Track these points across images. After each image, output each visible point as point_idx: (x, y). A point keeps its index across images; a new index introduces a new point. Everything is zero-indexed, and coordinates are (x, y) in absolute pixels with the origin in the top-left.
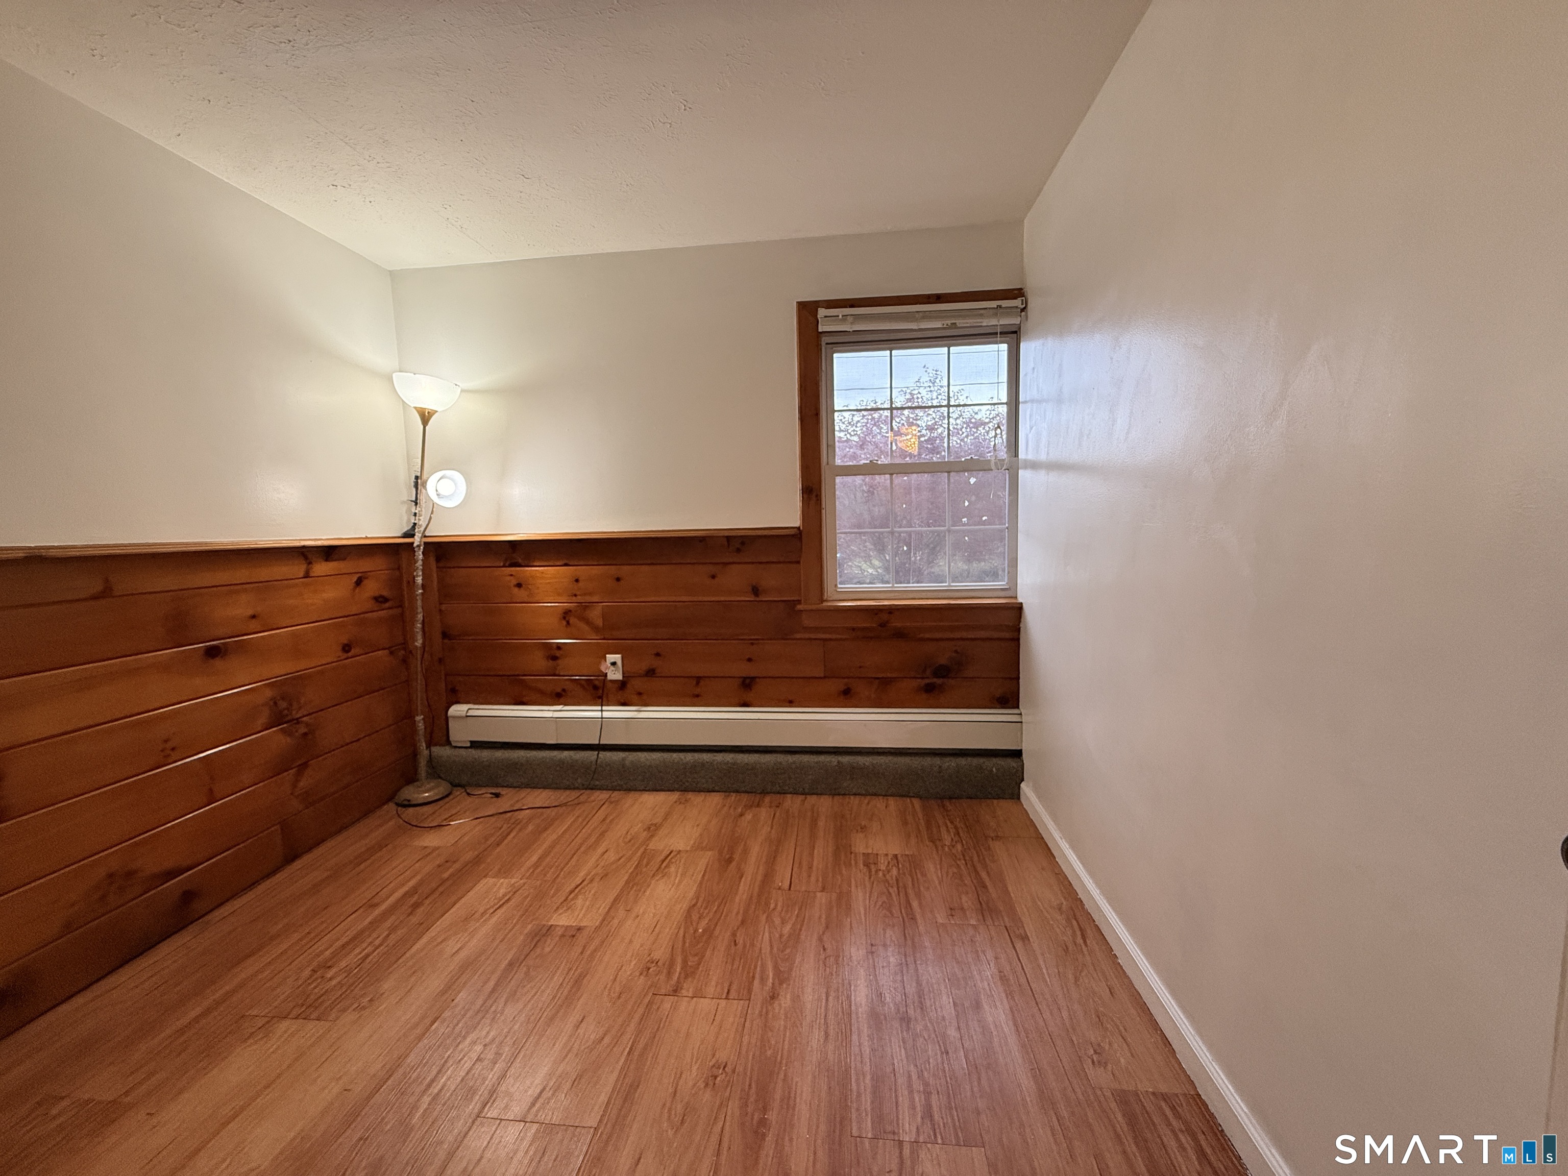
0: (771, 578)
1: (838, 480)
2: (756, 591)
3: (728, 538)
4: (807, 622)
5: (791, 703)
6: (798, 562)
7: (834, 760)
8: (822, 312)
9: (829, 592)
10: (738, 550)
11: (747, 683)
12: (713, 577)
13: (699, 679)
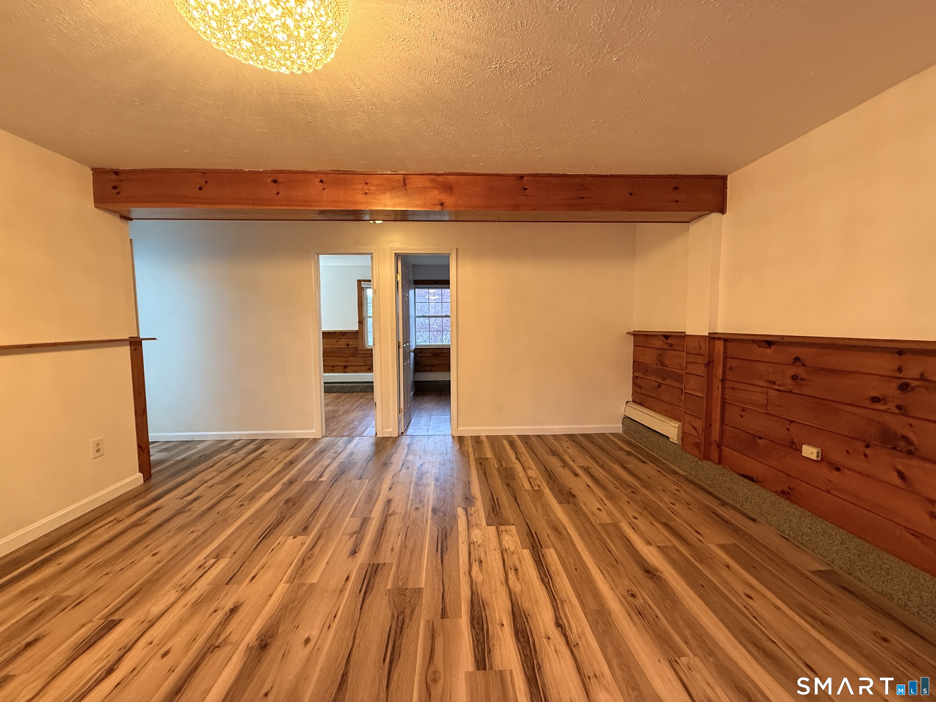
0: (352, 342)
1: (368, 319)
2: (348, 345)
3: (341, 333)
4: (360, 352)
5: (356, 372)
6: (357, 338)
7: (365, 384)
8: (362, 283)
9: (366, 346)
10: (343, 336)
11: (345, 367)
12: (337, 342)
13: (333, 366)
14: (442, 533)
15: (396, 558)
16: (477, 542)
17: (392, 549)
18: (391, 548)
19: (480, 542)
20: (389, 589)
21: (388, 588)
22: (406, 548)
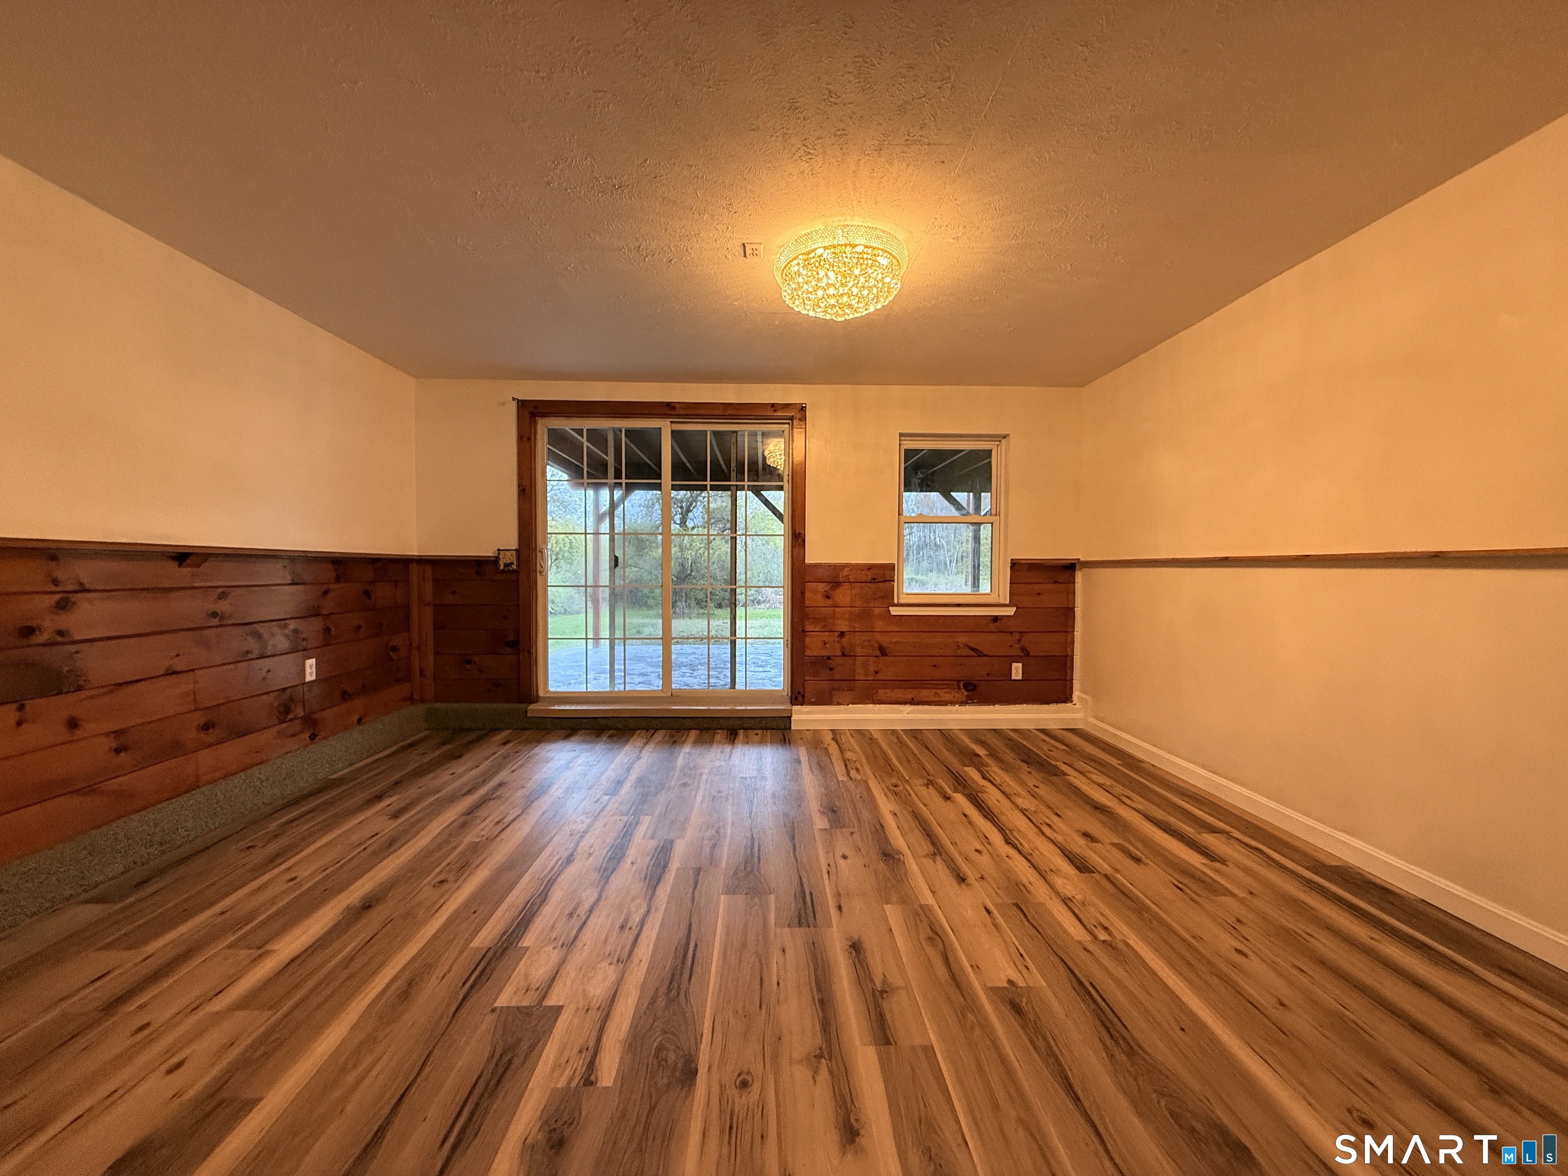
14: (679, 988)
15: (772, 936)
16: (610, 964)
17: (784, 951)
18: (787, 954)
19: (605, 964)
20: (771, 893)
21: (772, 897)
22: (756, 952)
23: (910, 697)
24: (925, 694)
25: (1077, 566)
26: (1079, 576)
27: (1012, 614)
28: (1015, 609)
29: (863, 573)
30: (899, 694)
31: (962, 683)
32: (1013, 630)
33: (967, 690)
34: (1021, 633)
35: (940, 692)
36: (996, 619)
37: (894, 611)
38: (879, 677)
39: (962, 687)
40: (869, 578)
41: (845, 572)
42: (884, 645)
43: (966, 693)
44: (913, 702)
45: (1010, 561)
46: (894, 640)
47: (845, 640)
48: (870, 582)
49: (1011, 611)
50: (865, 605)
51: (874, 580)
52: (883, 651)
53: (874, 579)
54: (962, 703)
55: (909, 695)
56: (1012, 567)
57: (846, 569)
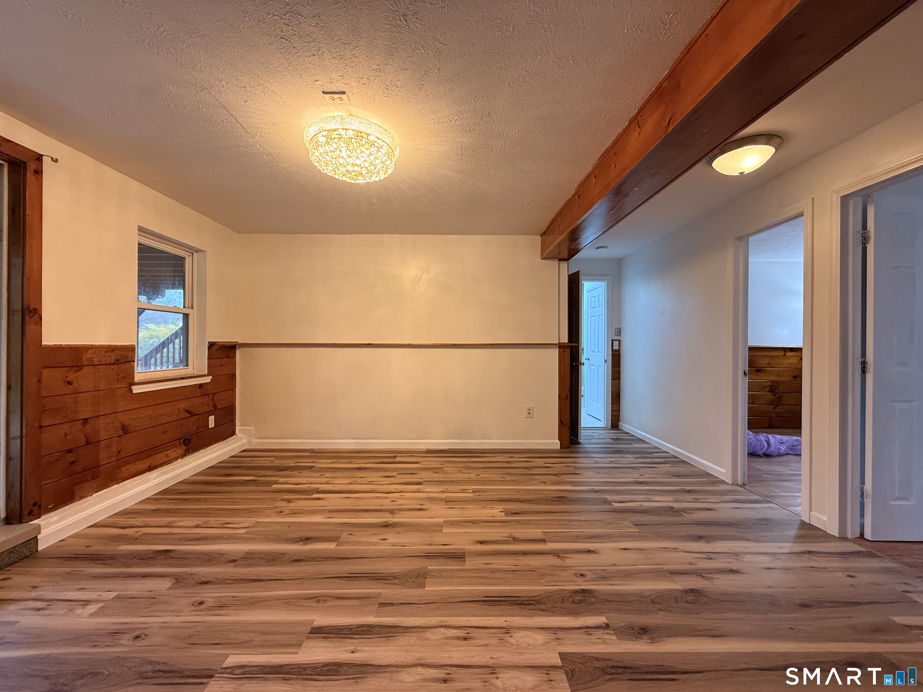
23: (147, 465)
24: (159, 457)
25: (237, 347)
26: (238, 352)
27: (209, 381)
28: (211, 377)
29: (107, 355)
30: (140, 465)
31: (182, 441)
32: (209, 393)
33: (185, 445)
34: (213, 394)
35: (168, 452)
36: (201, 386)
37: (136, 389)
38: (123, 454)
39: (182, 444)
40: (113, 360)
41: (89, 355)
42: (126, 423)
43: (184, 448)
44: (150, 469)
45: (207, 343)
46: (134, 417)
47: (88, 429)
48: (114, 364)
49: (208, 379)
50: (109, 387)
51: (117, 362)
52: (125, 429)
53: (117, 360)
54: (183, 456)
55: (147, 463)
56: (209, 348)
57: (90, 351)
